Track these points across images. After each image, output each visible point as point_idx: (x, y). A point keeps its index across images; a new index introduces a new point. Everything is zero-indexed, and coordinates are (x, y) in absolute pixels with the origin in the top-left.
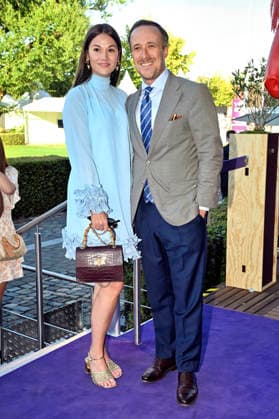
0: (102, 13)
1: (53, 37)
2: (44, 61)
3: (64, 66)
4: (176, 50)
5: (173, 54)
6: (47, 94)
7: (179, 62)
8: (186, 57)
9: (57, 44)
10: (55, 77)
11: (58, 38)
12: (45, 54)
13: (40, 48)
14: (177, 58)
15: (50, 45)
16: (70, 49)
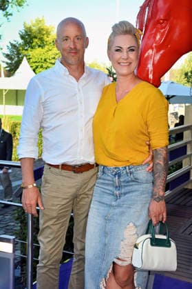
0: (4, 13)
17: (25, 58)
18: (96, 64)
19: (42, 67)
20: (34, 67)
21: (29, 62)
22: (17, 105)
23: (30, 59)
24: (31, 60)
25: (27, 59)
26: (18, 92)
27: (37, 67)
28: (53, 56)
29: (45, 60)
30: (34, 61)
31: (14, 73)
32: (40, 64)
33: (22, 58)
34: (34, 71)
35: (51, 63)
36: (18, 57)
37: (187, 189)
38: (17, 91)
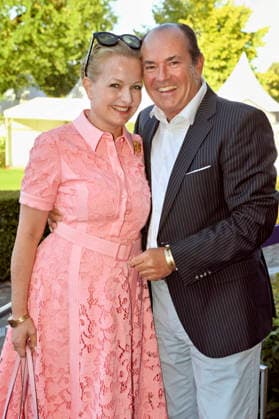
1: (51, 7)
2: (37, 42)
3: (67, 50)
4: (238, 25)
5: (233, 31)
6: (41, 92)
7: (241, 43)
8: (253, 35)
9: (57, 18)
10: (53, 68)
11: (59, 8)
12: (39, 32)
13: (33, 23)
14: (239, 37)
15: (46, 19)
16: (77, 26)
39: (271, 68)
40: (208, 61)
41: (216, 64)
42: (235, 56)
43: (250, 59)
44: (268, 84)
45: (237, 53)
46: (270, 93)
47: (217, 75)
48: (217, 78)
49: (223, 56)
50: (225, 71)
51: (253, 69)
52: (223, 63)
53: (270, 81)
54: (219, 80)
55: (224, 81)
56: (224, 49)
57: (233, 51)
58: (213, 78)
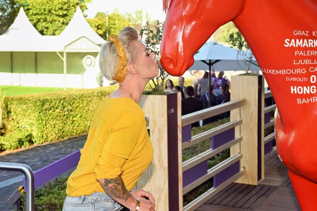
17: (22, 8)
18: (118, 16)
19: (45, 20)
20: (35, 21)
21: (27, 14)
22: (12, 72)
23: (28, 10)
24: (31, 11)
25: (25, 11)
26: (13, 55)
27: (39, 21)
28: (60, 6)
29: (50, 11)
30: (35, 12)
31: (8, 28)
32: (43, 17)
33: (19, 9)
34: (35, 25)
35: (58, 15)
36: (12, 7)
37: (237, 183)
38: (12, 53)
39: (96, 16)
40: (55, 10)
41: (61, 13)
42: (73, 8)
43: (83, 10)
44: (95, 26)
45: (73, 6)
46: (97, 33)
47: (61, 19)
48: (62, 21)
49: (65, 7)
50: (66, 18)
51: (85, 17)
52: (65, 12)
53: (96, 25)
54: (63, 23)
55: (67, 24)
56: (65, 3)
57: (71, 5)
58: (59, 21)
